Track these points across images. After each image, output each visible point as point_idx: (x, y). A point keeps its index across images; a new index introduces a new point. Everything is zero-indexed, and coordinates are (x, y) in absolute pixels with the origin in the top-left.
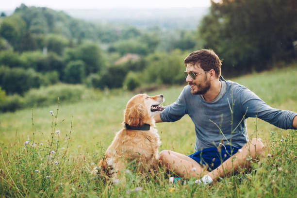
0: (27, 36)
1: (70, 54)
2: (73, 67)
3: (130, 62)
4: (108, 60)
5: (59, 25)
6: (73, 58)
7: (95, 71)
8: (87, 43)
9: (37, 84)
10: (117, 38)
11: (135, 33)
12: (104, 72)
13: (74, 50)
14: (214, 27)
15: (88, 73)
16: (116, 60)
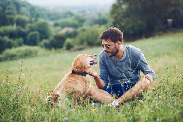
0: (4, 16)
1: (30, 27)
2: (32, 35)
3: (67, 32)
4: (54, 31)
5: (23, 9)
6: (32, 30)
7: (46, 38)
8: (41, 20)
9: (10, 46)
10: (59, 18)
11: (70, 14)
12: (51, 38)
13: (33, 25)
14: (119, 11)
15: (41, 39)
16: (58, 31)
